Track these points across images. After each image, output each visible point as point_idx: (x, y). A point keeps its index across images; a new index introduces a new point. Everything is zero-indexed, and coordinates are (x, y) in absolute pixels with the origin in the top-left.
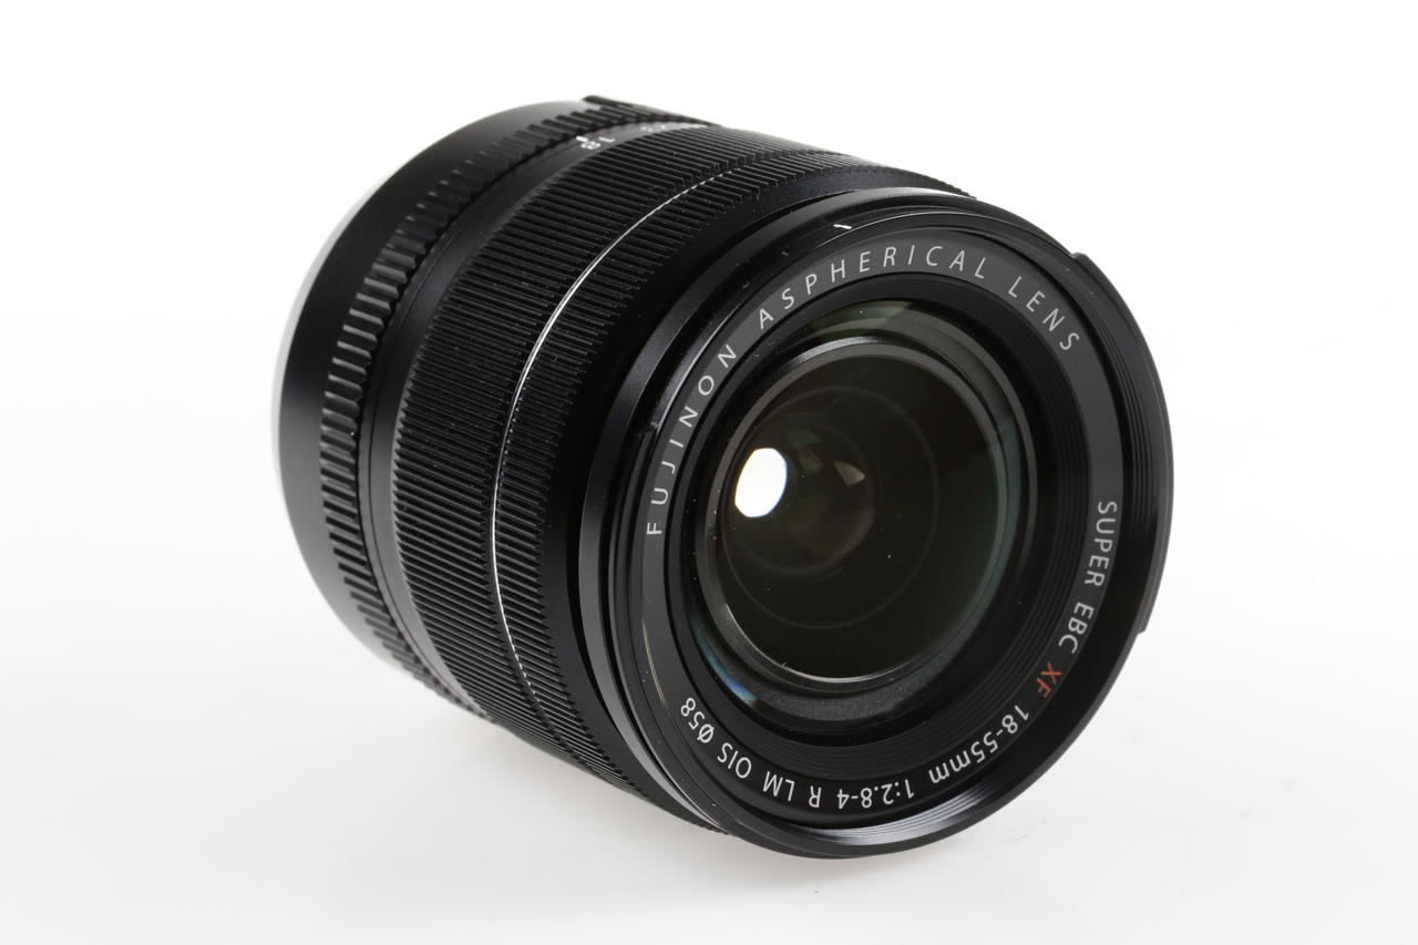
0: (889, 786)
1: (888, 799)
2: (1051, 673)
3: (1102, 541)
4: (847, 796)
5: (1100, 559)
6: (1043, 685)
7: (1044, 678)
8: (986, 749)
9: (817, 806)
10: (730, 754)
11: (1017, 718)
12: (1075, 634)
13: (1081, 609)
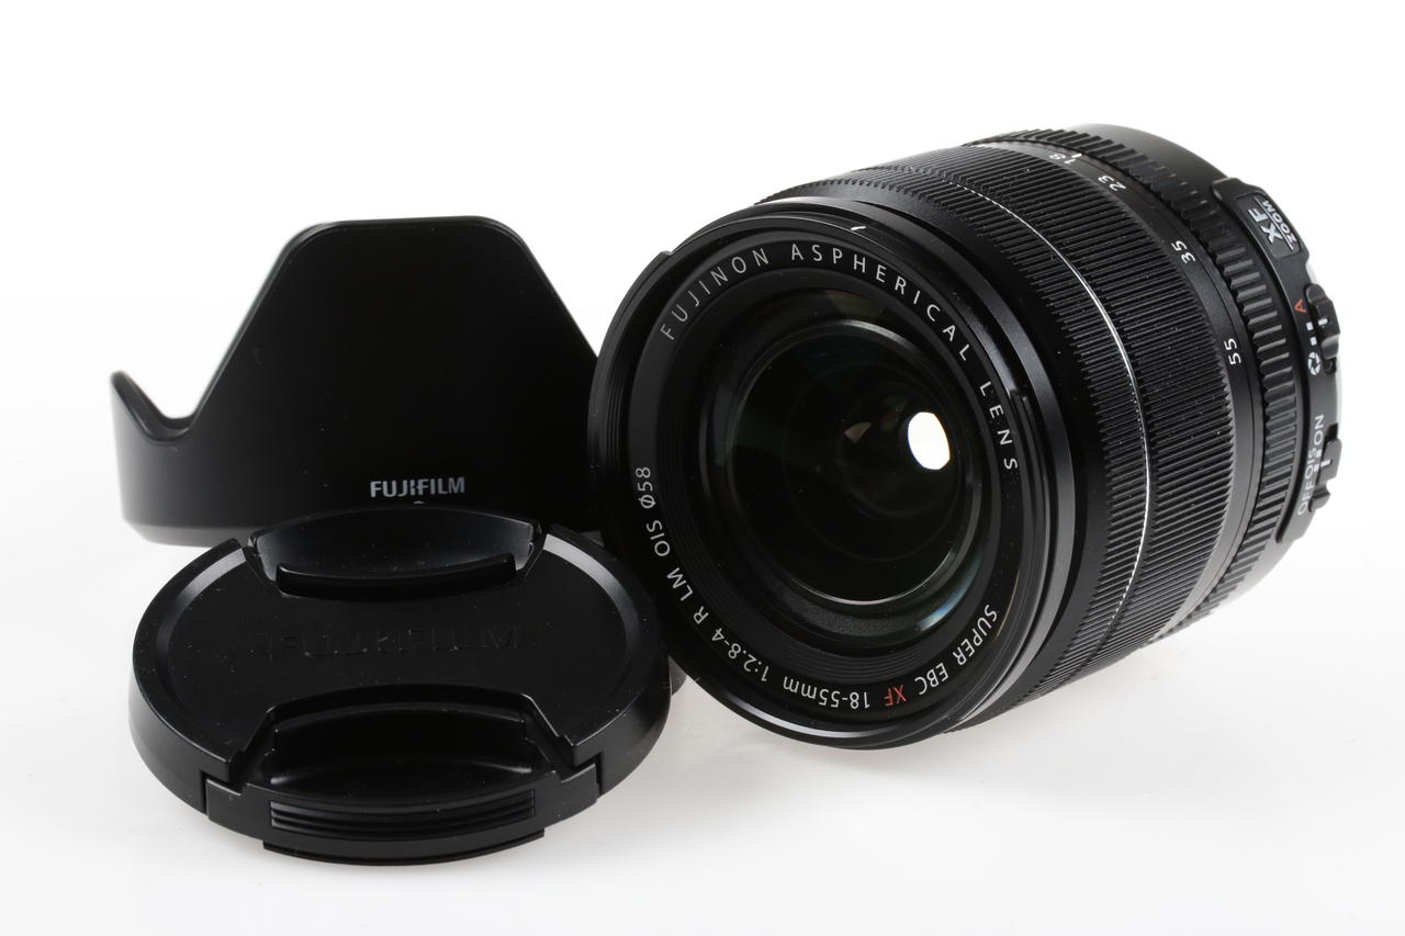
0: (754, 659)
1: (747, 666)
2: (900, 694)
3: (977, 635)
4: (722, 637)
5: (970, 646)
6: (890, 697)
7: (893, 692)
8: (830, 702)
9: (698, 622)
10: (658, 531)
11: (861, 701)
12: (928, 682)
13: (940, 669)
